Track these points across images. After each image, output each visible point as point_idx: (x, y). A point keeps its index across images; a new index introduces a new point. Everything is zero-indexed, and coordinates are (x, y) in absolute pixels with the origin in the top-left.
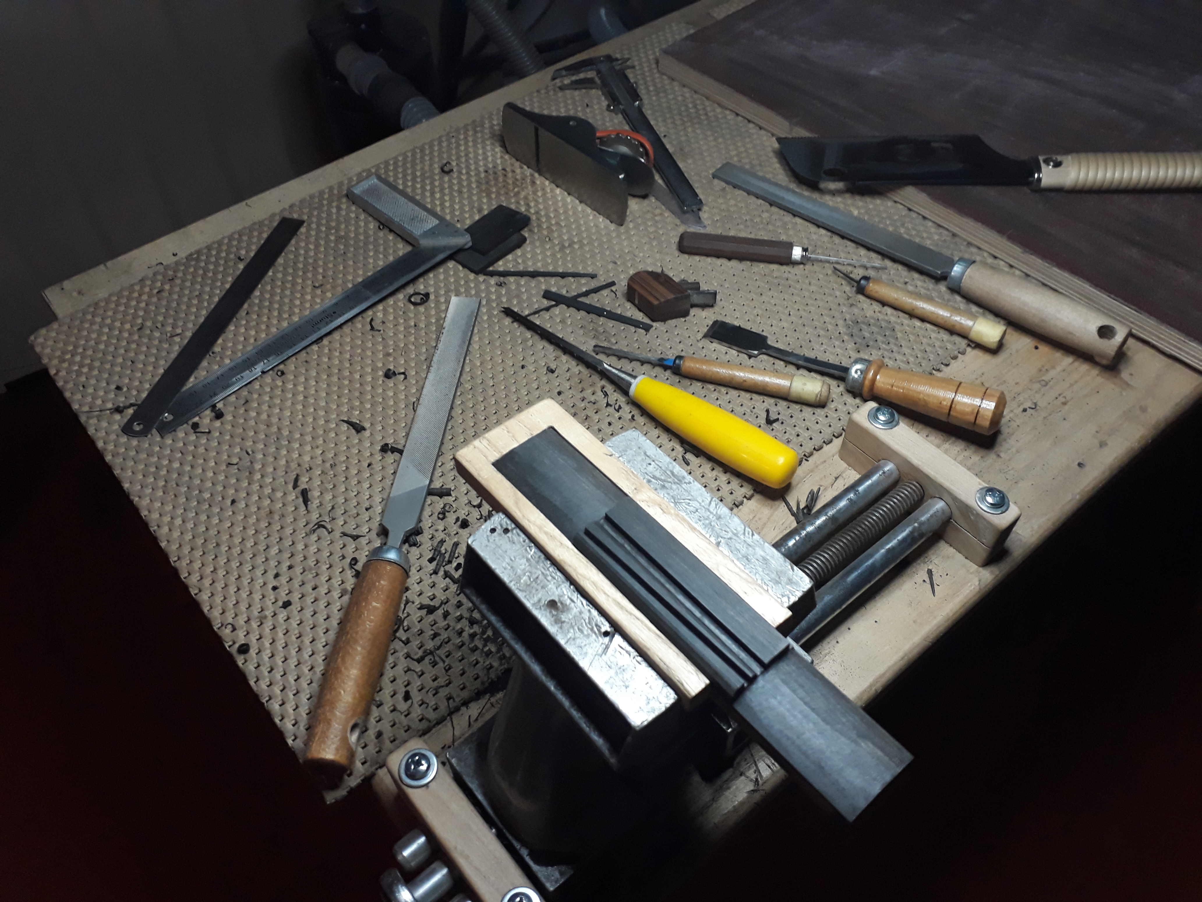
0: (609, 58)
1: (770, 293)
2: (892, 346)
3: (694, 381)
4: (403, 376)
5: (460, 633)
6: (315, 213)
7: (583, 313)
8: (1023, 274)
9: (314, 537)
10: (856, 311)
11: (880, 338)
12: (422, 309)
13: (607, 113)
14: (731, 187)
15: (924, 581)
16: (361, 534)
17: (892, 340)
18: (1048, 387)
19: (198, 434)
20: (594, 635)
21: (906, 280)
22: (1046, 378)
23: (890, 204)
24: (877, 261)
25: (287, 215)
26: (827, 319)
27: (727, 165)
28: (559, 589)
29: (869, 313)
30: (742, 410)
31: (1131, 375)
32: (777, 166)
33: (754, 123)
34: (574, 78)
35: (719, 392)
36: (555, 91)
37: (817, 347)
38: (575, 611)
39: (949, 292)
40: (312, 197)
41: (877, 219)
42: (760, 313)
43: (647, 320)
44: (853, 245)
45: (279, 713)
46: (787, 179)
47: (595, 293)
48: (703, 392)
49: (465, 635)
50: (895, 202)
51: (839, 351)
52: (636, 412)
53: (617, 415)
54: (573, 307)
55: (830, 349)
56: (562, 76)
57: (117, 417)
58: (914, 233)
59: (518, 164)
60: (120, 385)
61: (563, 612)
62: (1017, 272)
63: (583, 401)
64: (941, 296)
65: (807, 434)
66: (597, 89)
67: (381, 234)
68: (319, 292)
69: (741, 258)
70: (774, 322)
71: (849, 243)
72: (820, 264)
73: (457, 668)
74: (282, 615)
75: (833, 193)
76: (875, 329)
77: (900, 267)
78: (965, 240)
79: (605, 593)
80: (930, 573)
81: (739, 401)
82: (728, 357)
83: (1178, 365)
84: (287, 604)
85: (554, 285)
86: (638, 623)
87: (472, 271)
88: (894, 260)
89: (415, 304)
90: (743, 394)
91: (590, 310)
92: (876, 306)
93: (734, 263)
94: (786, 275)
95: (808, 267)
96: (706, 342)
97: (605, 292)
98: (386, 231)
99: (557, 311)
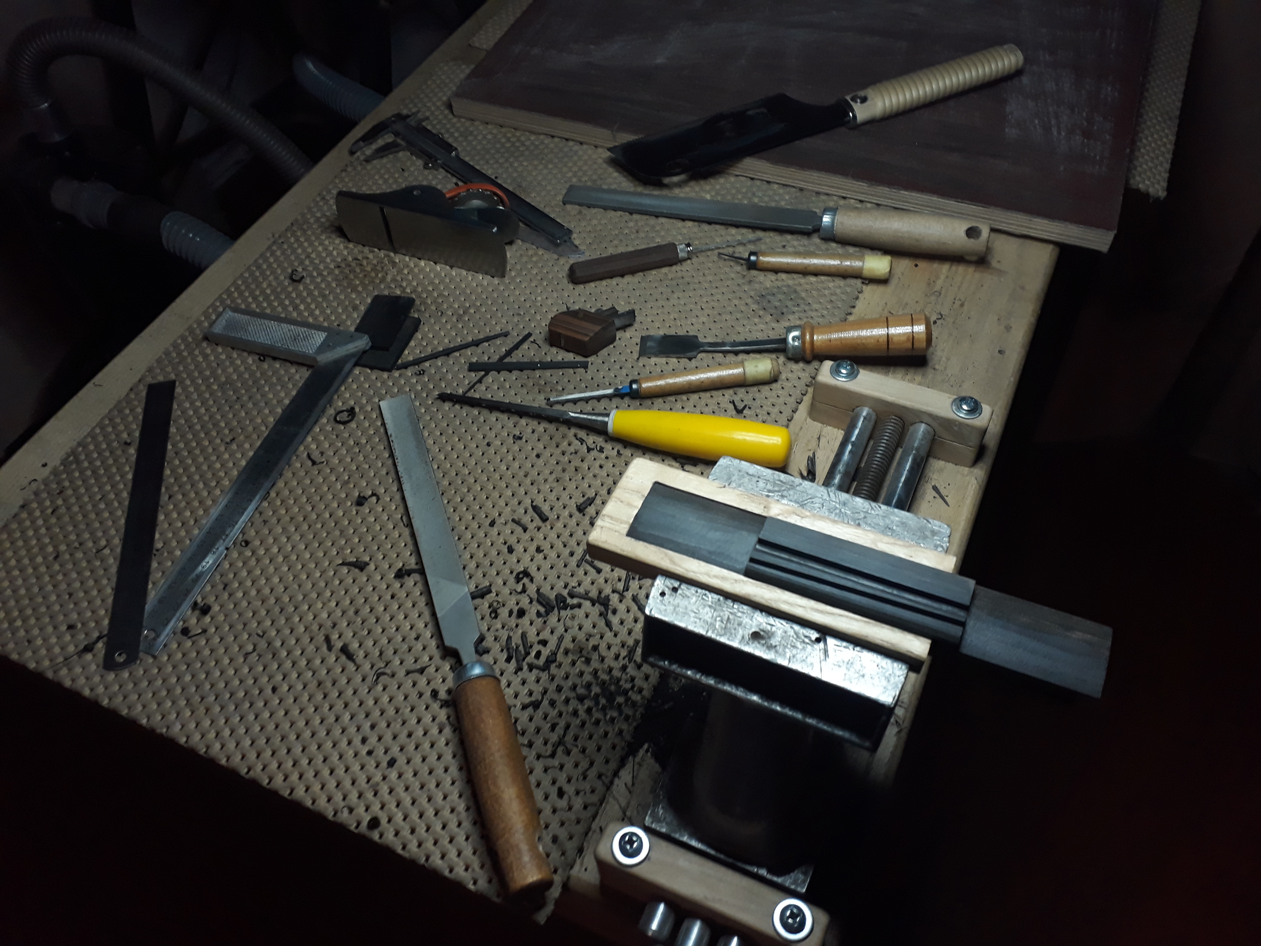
0: (400, 117)
1: (676, 296)
2: (802, 306)
3: (654, 399)
4: (374, 499)
5: (575, 713)
6: (181, 368)
7: (516, 373)
8: (874, 205)
9: (380, 688)
10: (757, 286)
11: (789, 303)
12: (353, 425)
13: (426, 172)
14: (585, 207)
15: (934, 497)
16: (424, 665)
17: (800, 302)
18: (942, 295)
19: (194, 638)
20: (808, 646)
21: (784, 244)
22: (937, 288)
23: (732, 179)
24: (750, 235)
25: (149, 380)
26: (736, 302)
27: (571, 188)
28: (754, 620)
29: (768, 284)
30: (710, 409)
31: (999, 262)
32: (616, 174)
33: (573, 140)
34: (374, 147)
35: (682, 400)
36: (361, 165)
37: (741, 329)
38: (779, 633)
39: (823, 241)
40: (167, 353)
41: (729, 197)
42: (676, 316)
43: (579, 359)
44: (723, 227)
45: (446, 865)
46: (632, 185)
47: (517, 349)
48: (667, 406)
49: (581, 712)
50: (737, 176)
51: (762, 326)
52: (618, 447)
53: (603, 456)
54: (504, 370)
55: (754, 328)
56: (361, 148)
57: (89, 657)
58: (766, 199)
59: (366, 250)
60: (72, 623)
61: (769, 638)
62: (869, 205)
63: (563, 454)
64: (818, 248)
65: (775, 410)
66: (404, 150)
67: (265, 365)
68: (234, 447)
69: (633, 272)
70: (694, 320)
71: (718, 227)
72: (703, 254)
73: (591, 747)
74: (393, 775)
75: (679, 185)
76: (781, 297)
77: (772, 234)
78: (813, 191)
79: (800, 606)
80: (935, 488)
81: (703, 403)
82: (671, 367)
83: (1028, 242)
84: (392, 763)
85: (474, 355)
86: (844, 619)
87: (383, 370)
88: (764, 229)
89: (344, 423)
90: (702, 394)
91: (521, 367)
92: (772, 276)
93: (628, 278)
94: (679, 274)
95: (695, 260)
96: (643, 360)
97: (525, 346)
98: (269, 361)
99: (489, 379)
